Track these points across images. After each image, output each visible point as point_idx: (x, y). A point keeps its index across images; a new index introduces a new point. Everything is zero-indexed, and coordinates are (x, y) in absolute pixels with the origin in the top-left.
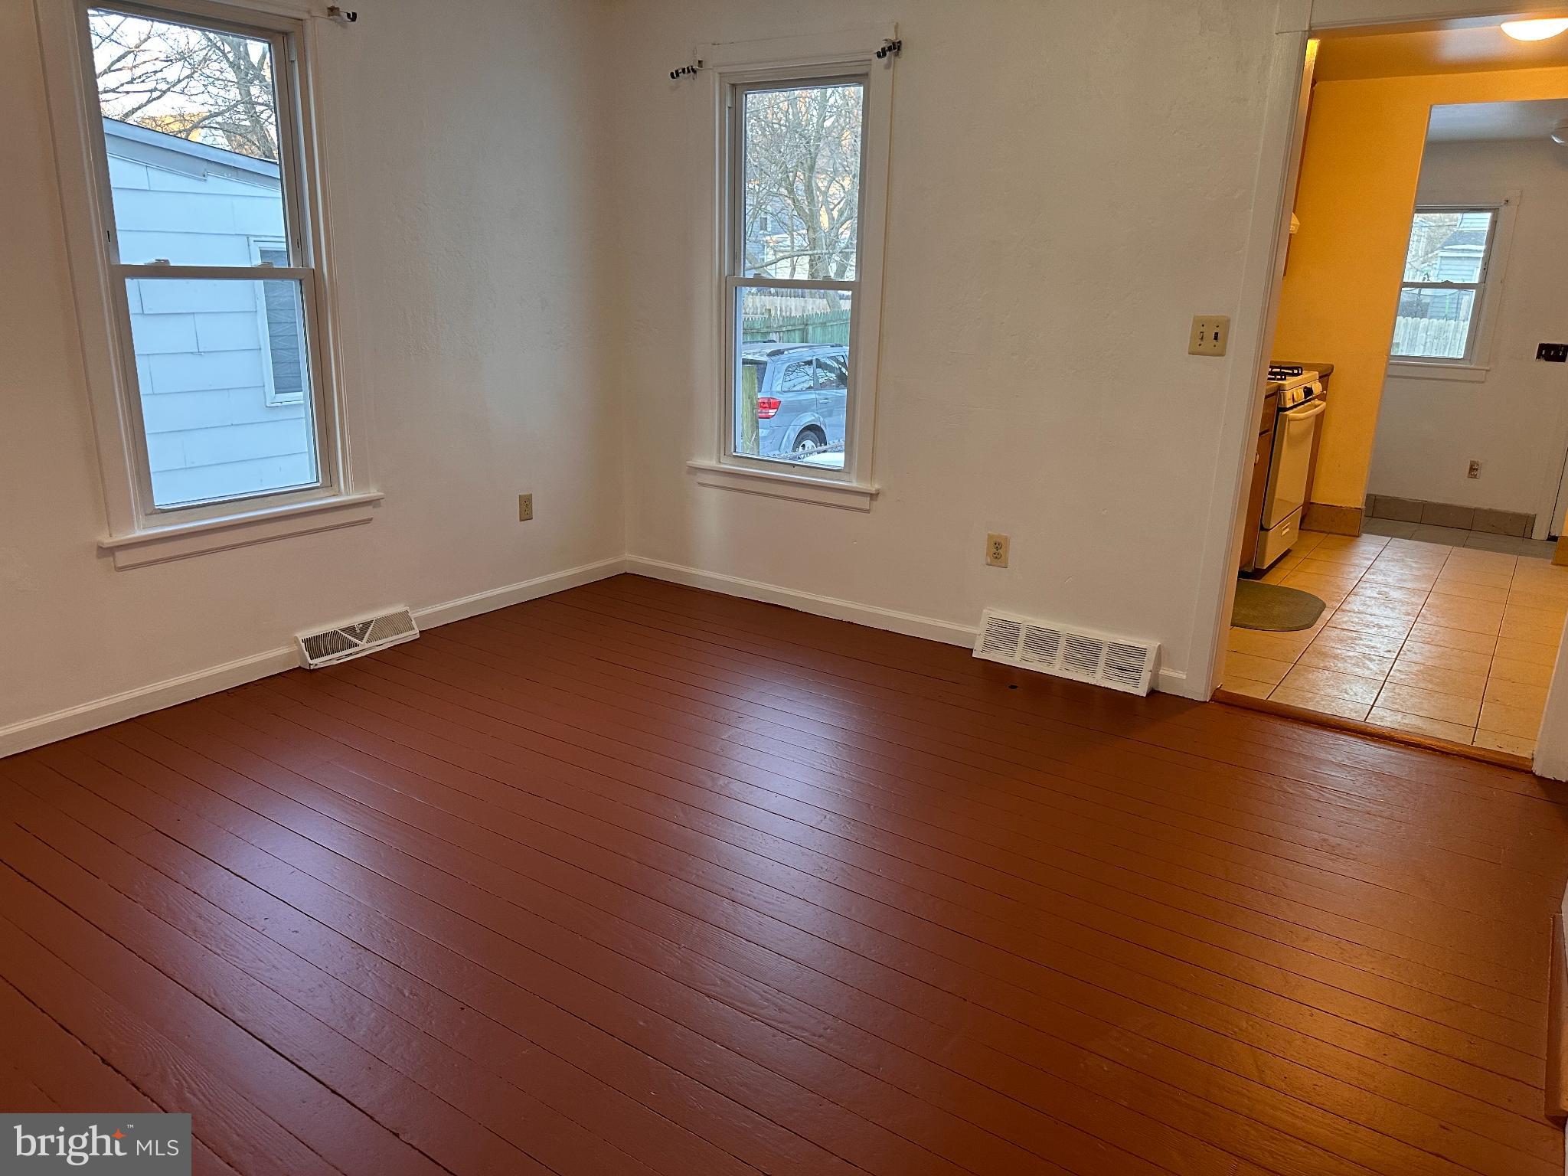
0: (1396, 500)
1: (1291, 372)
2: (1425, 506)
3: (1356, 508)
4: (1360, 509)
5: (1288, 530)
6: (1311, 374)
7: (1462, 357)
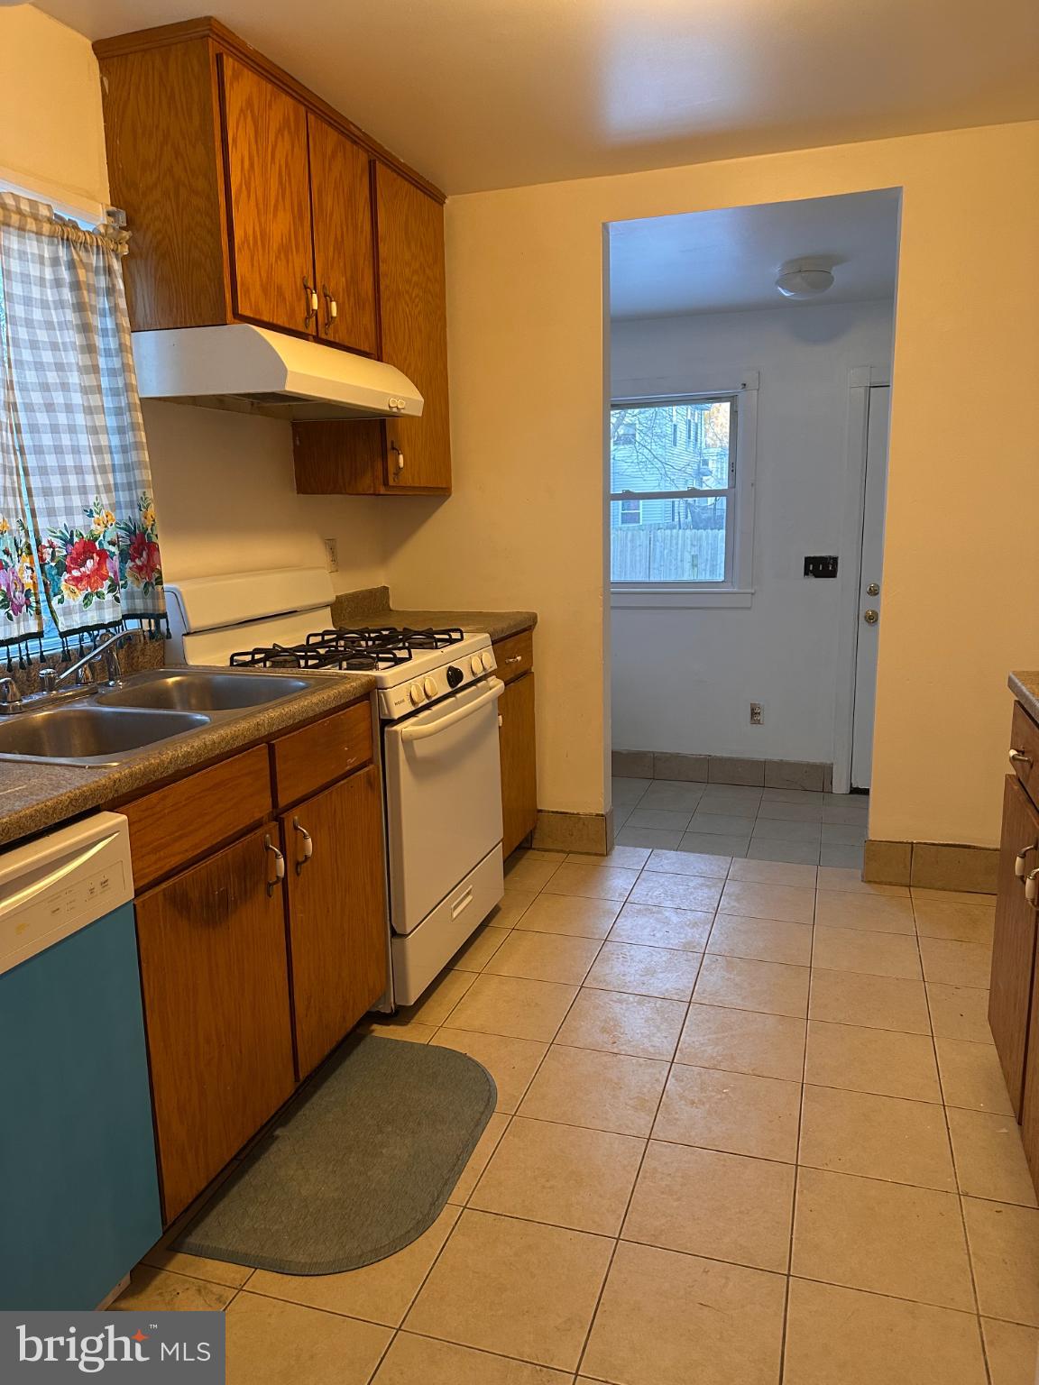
0: (677, 756)
1: (447, 637)
2: (710, 761)
3: (597, 815)
4: (602, 816)
5: (470, 898)
6: (476, 639)
7: (722, 578)
